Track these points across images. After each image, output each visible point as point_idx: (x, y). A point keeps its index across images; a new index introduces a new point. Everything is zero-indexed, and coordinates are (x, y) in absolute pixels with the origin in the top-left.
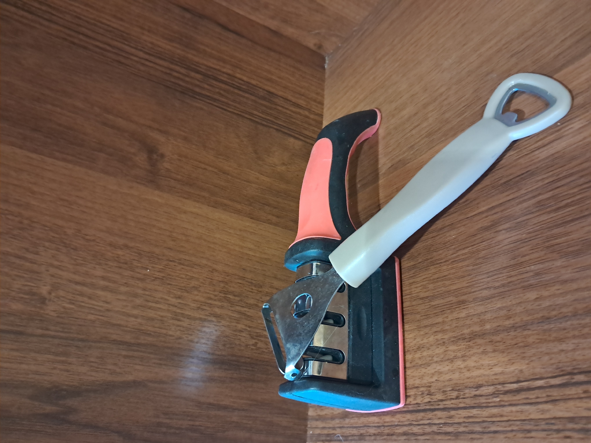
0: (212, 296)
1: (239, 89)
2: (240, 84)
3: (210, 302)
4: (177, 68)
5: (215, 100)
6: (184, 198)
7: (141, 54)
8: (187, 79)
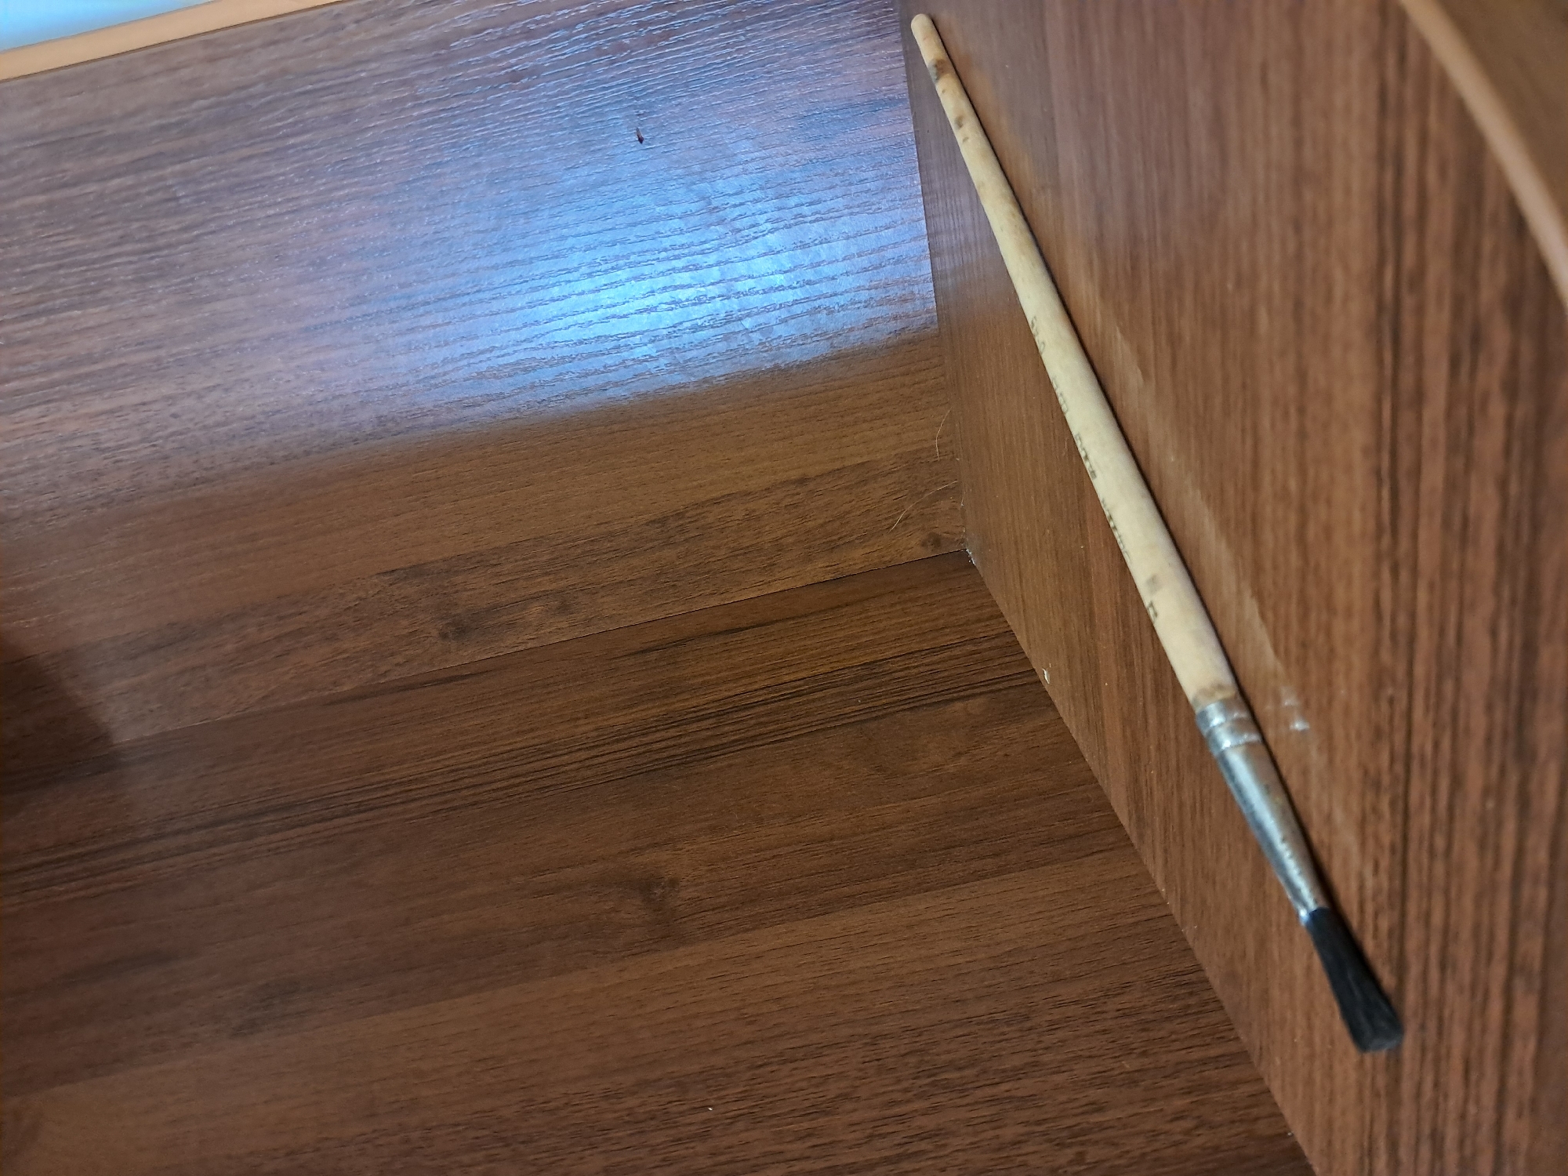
0: (898, 1096)
1: (799, 694)
2: (795, 688)
3: (897, 1110)
4: (658, 735)
5: (754, 738)
6: (747, 930)
7: (583, 755)
8: (683, 740)
